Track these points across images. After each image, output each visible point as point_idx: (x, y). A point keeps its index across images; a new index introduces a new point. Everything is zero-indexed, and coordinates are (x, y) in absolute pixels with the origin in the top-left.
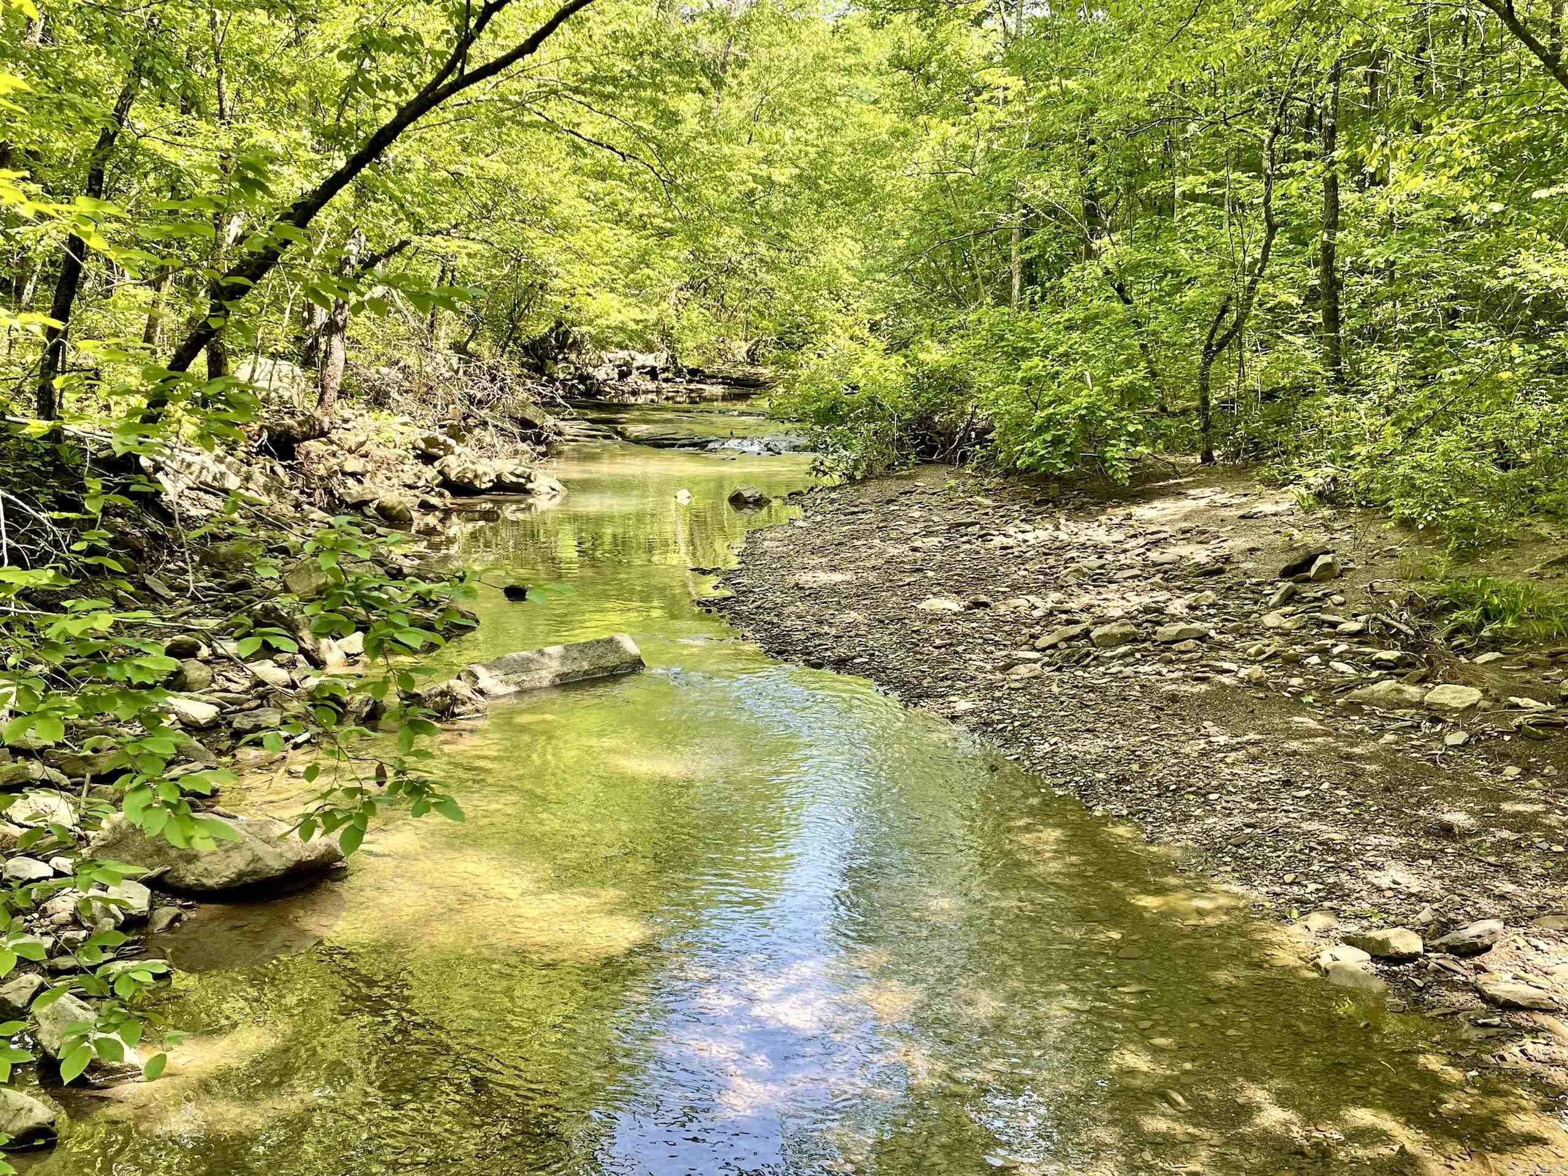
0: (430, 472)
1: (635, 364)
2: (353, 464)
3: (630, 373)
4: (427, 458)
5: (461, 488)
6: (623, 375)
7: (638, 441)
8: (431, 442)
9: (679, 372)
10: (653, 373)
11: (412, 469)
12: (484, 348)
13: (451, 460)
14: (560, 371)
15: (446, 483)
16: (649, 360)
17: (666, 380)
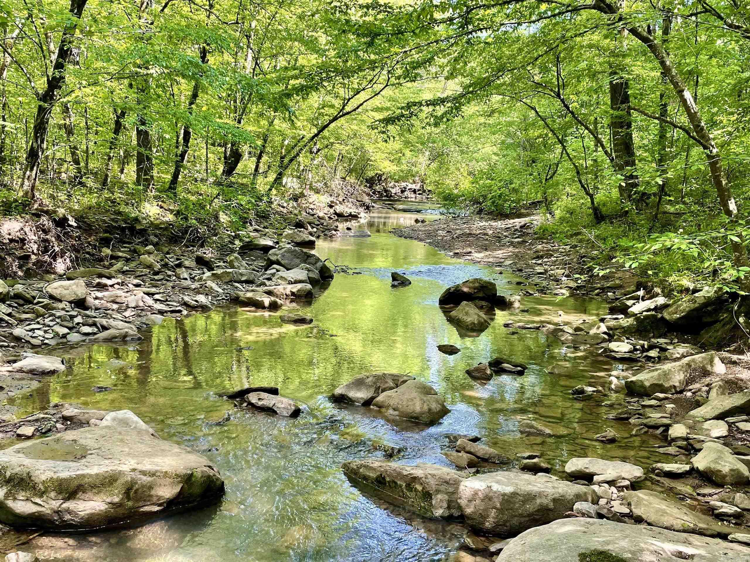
0: (332, 211)
1: (408, 188)
2: (312, 206)
3: (405, 191)
4: (331, 207)
5: (340, 215)
6: (403, 192)
7: (399, 210)
8: (332, 202)
9: (424, 191)
10: (414, 191)
11: (327, 209)
12: (352, 179)
13: (337, 207)
14: (378, 188)
15: (336, 213)
16: (413, 186)
17: (419, 194)
